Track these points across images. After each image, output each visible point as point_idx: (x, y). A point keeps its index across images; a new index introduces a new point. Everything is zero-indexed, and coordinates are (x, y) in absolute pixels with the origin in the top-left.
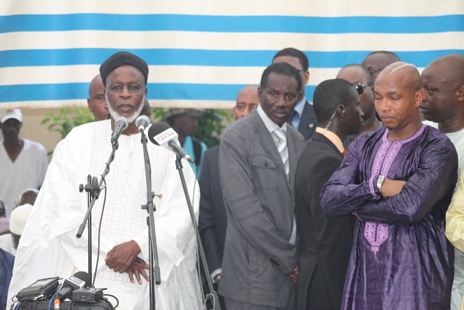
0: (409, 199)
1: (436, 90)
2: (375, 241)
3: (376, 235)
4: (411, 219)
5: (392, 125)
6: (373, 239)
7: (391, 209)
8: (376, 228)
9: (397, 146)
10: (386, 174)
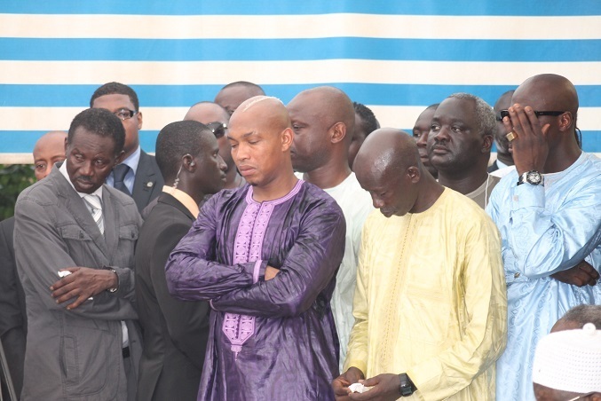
0: (291, 283)
1: (305, 126)
2: (237, 337)
3: (238, 330)
4: (294, 310)
5: (256, 179)
6: (234, 336)
7: (266, 297)
8: (239, 321)
9: (268, 208)
10: (259, 250)
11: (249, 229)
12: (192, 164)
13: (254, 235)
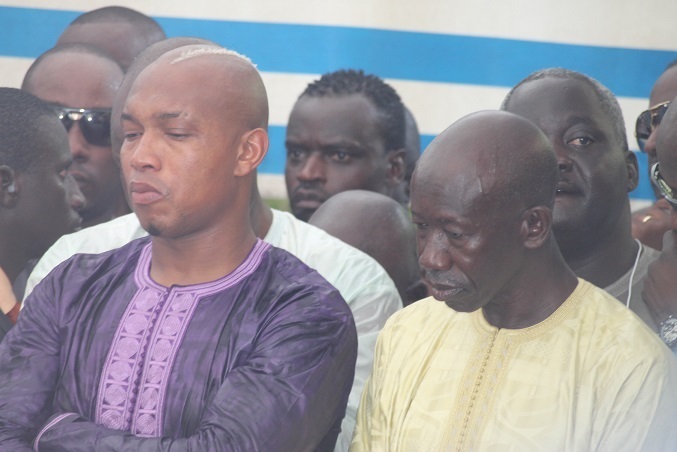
9: (184, 303)
10: (159, 399)
11: (138, 347)
12: (12, 189)
13: (148, 362)
